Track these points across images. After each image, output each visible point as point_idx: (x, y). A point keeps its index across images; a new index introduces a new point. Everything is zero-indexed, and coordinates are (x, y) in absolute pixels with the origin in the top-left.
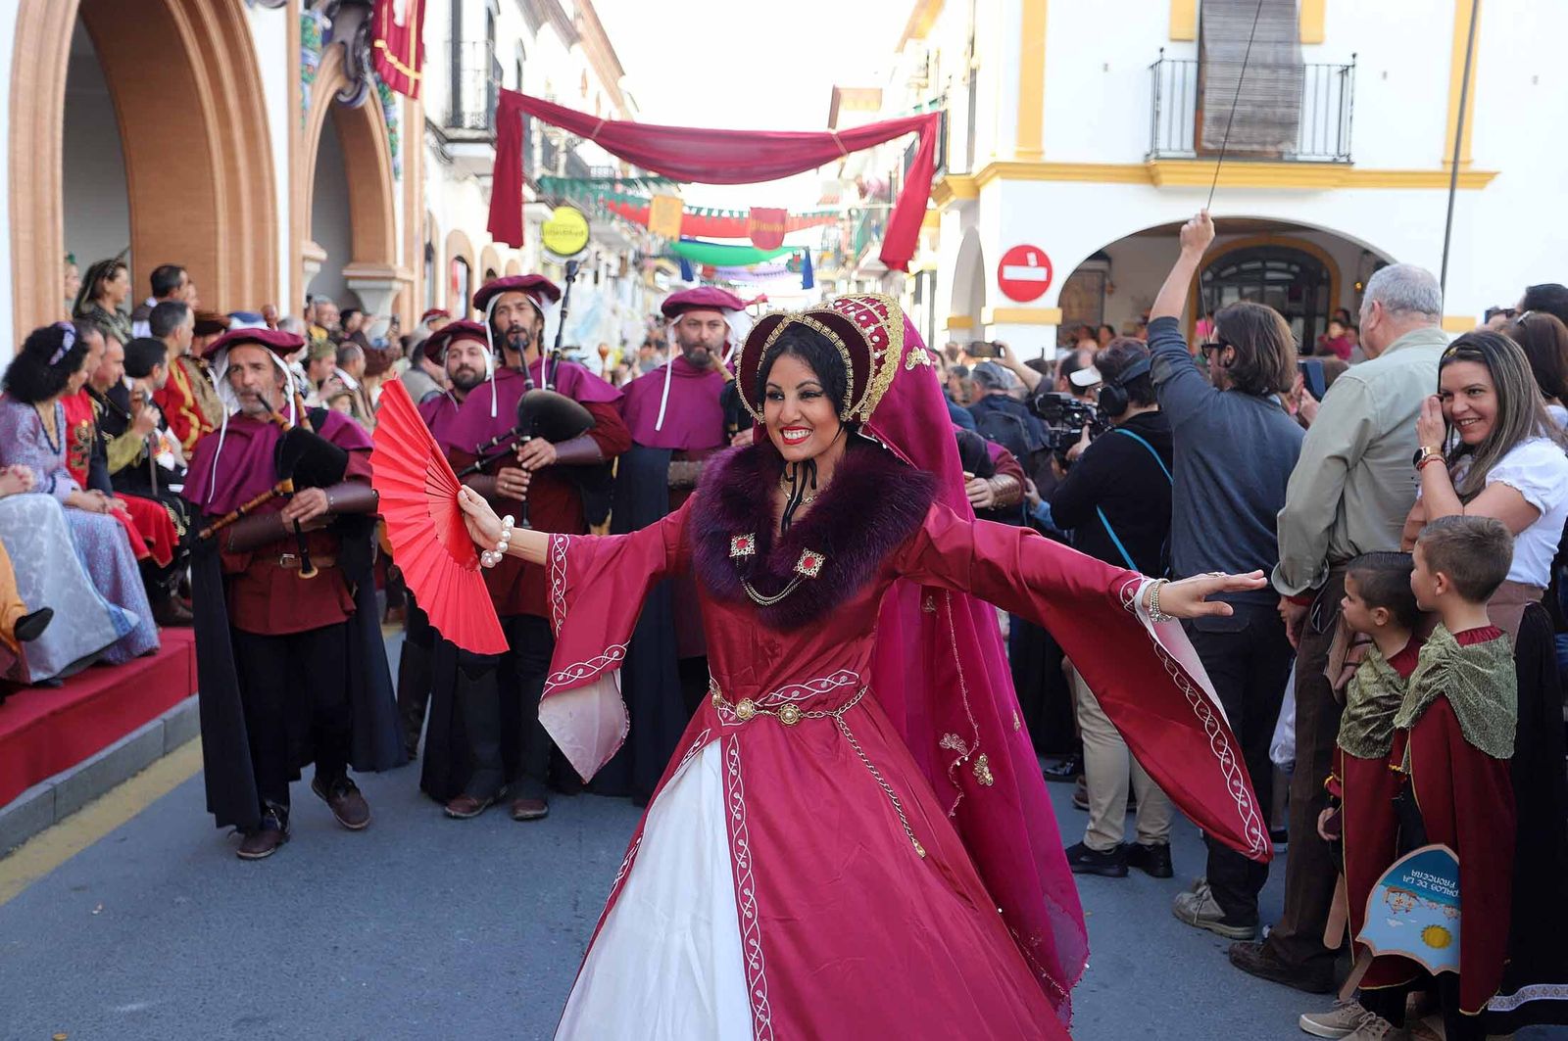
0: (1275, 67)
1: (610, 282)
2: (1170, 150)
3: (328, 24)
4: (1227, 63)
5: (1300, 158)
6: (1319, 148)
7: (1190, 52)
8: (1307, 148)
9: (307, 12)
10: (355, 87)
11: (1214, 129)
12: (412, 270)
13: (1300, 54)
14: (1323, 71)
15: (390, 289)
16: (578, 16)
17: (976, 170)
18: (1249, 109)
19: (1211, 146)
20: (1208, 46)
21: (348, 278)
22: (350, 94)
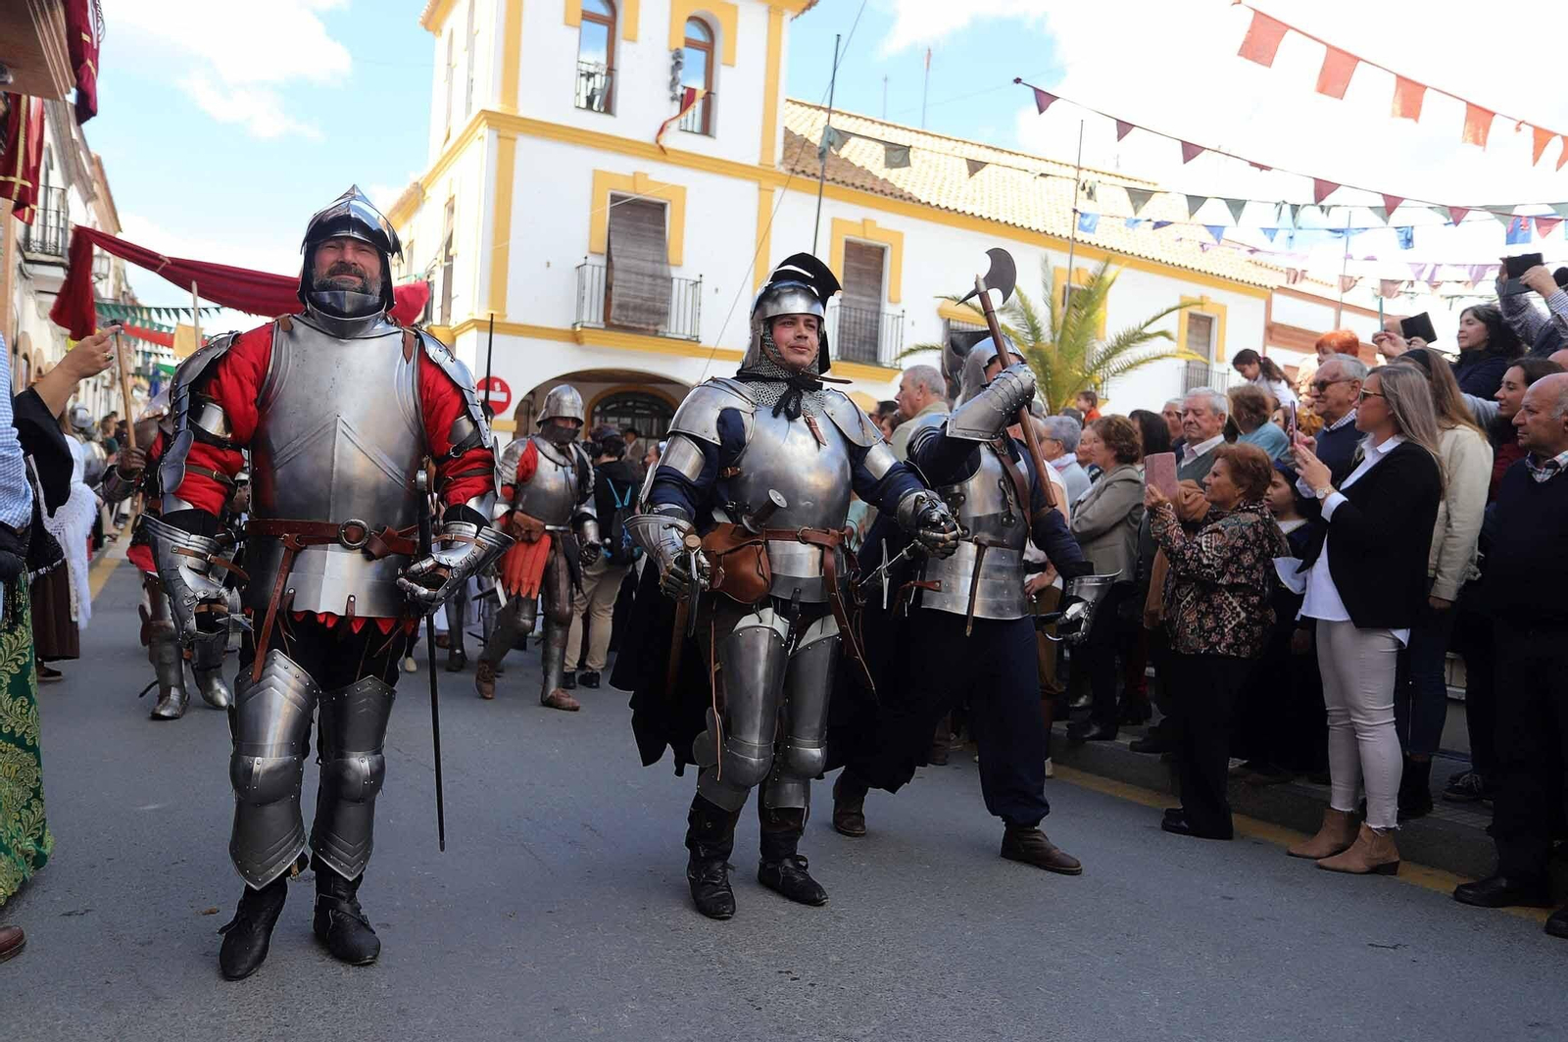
0: (653, 276)
1: (103, 389)
2: (590, 322)
4: (627, 271)
5: (668, 335)
6: (681, 331)
7: (603, 261)
8: (673, 330)
11: (618, 312)
13: (669, 271)
14: (683, 282)
16: (94, 179)
17: (453, 323)
18: (639, 301)
19: (616, 322)
20: (614, 259)
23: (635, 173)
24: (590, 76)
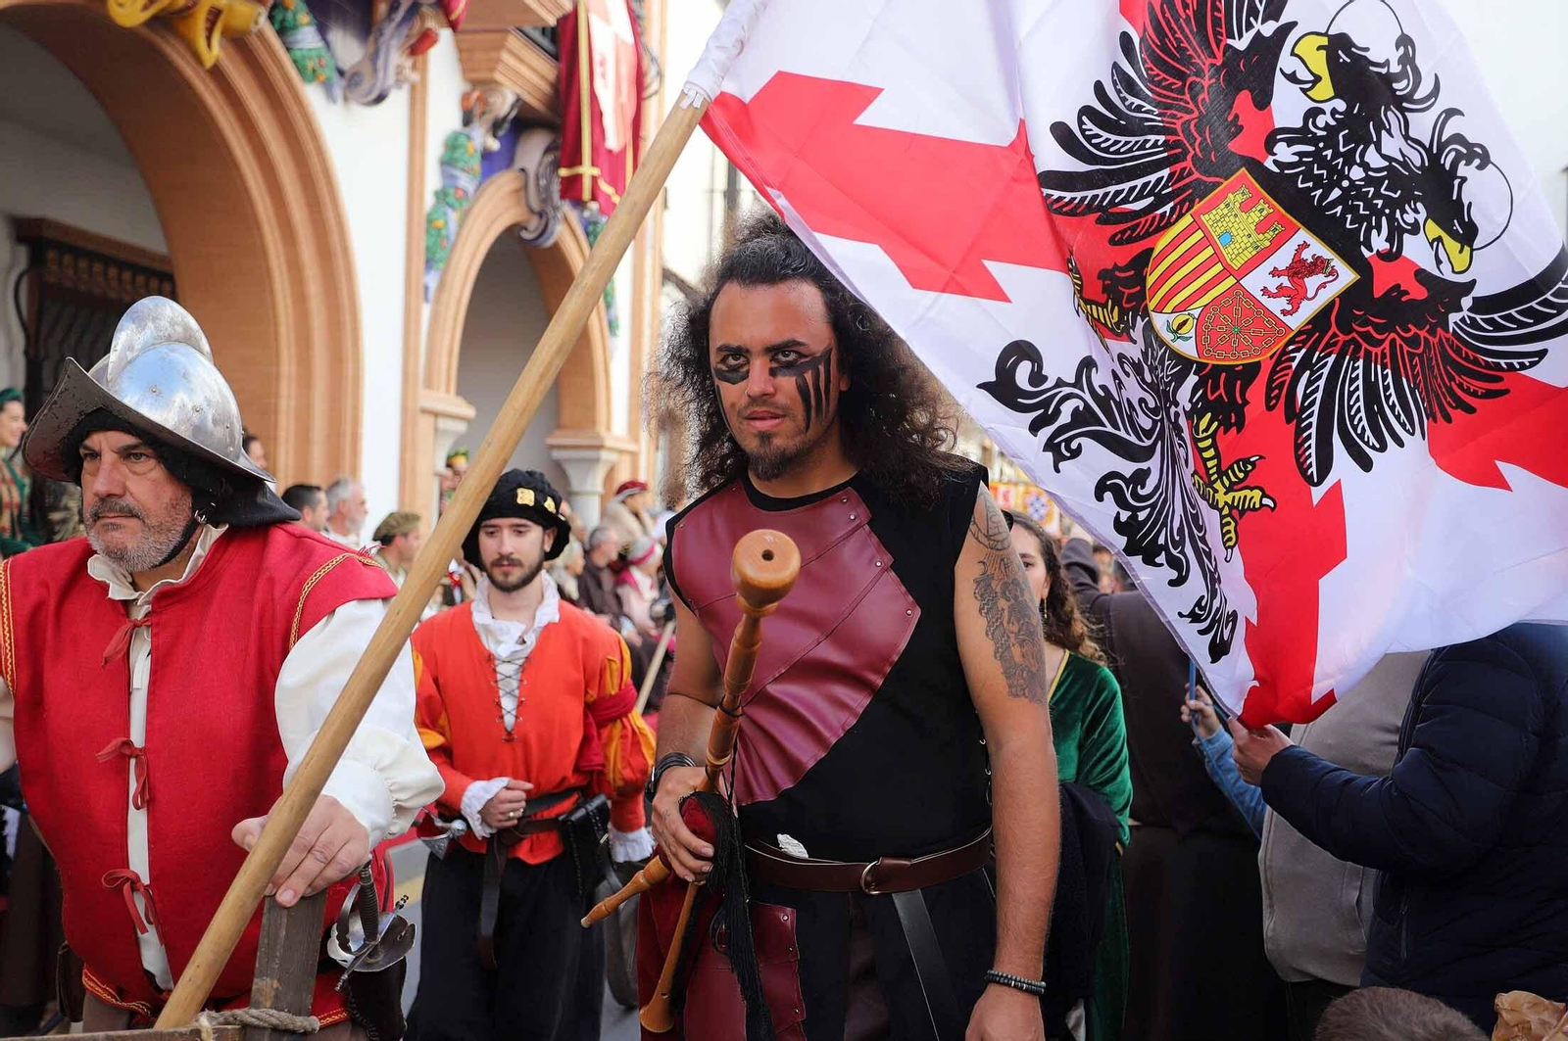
3: (494, 145)
9: (466, 130)
10: (540, 224)
12: (636, 439)
15: (597, 460)
21: (553, 447)
22: (534, 231)
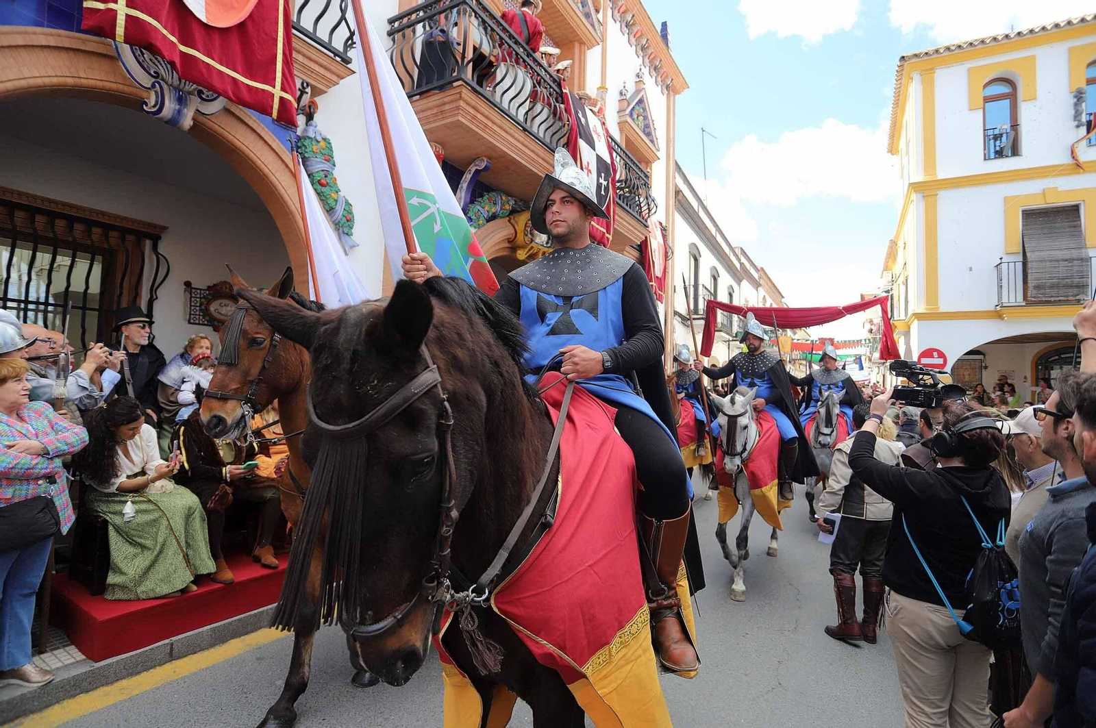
0: (1069, 260)
2: (1009, 302)
7: (1020, 258)
11: (1035, 291)
13: (1087, 253)
16: (760, 278)
18: (1055, 280)
19: (1033, 299)
20: (1028, 255)
23: (1044, 190)
24: (997, 137)
